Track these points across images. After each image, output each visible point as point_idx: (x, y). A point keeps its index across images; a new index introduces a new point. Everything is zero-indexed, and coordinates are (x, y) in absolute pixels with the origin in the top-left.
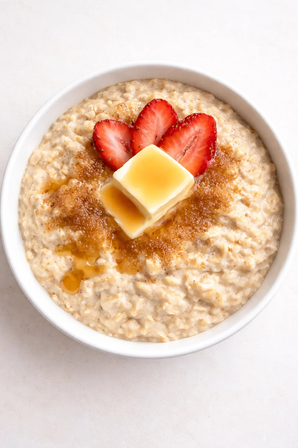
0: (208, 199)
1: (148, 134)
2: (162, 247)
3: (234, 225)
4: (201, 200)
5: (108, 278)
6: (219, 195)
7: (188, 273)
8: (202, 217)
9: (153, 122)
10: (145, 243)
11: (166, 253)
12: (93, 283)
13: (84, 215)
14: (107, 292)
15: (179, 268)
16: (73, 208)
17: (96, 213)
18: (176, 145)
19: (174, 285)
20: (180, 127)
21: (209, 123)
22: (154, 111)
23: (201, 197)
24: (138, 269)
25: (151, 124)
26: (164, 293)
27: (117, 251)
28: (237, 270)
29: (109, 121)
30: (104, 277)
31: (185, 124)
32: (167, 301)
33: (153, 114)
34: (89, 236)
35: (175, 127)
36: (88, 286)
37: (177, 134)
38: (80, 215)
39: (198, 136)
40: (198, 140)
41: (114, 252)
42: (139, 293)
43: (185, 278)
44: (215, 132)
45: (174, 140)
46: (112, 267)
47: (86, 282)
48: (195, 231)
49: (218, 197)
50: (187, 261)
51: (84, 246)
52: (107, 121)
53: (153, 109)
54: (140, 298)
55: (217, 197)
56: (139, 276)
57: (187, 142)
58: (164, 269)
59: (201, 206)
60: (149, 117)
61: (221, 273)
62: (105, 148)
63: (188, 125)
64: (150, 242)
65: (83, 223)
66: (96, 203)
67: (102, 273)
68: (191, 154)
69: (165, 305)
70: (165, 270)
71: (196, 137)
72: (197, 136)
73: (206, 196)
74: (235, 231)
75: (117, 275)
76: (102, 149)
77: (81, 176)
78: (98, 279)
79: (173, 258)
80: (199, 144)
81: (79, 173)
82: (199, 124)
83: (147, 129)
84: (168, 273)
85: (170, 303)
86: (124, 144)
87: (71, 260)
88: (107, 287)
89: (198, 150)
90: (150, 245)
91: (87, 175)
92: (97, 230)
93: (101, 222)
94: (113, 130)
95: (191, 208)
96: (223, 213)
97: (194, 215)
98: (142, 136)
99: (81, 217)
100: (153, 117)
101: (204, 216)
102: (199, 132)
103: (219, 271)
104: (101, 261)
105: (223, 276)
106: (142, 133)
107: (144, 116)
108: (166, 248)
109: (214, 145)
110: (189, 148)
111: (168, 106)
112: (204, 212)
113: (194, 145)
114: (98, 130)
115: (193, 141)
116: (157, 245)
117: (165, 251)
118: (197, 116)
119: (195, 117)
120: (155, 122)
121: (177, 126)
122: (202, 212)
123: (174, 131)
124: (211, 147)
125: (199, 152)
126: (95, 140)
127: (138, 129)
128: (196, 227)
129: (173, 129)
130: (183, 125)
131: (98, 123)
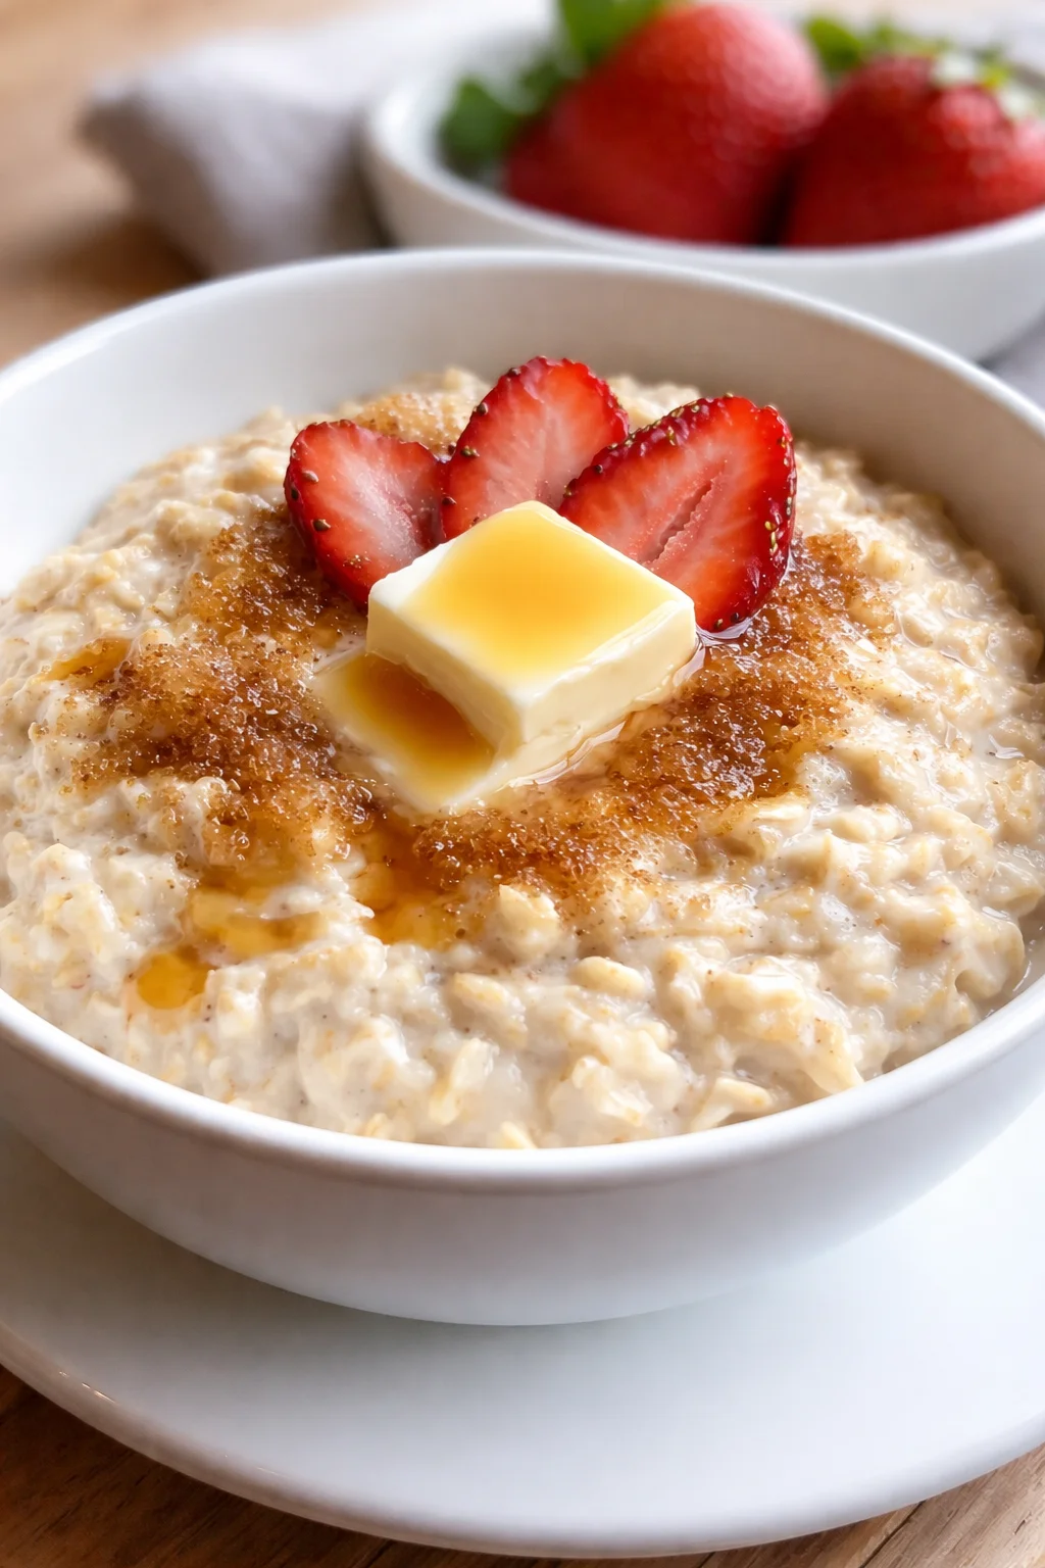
0: (751, 693)
1: (510, 481)
2: (562, 847)
3: (866, 786)
4: (720, 700)
5: (329, 952)
6: (797, 677)
7: (681, 948)
8: (726, 758)
9: (531, 438)
10: (490, 832)
11: (578, 870)
12: (263, 975)
13: (240, 731)
14: (324, 1014)
15: (637, 933)
16: (197, 698)
17: (291, 730)
18: (627, 513)
19: (622, 993)
20: (643, 447)
21: (764, 432)
22: (535, 396)
23: (720, 688)
24: (463, 928)
25: (524, 443)
26: (578, 1019)
27: (374, 868)
28: (891, 937)
29: (353, 426)
30: (311, 950)
31: (664, 435)
32: (593, 1050)
33: (533, 406)
34: (256, 801)
35: (621, 447)
36: (242, 986)
37: (633, 474)
38: (223, 727)
39: (717, 481)
40: (716, 498)
41: (360, 875)
42: (466, 1018)
43: (665, 970)
44: (786, 462)
45: (618, 497)
46: (348, 918)
47: (232, 972)
48: (698, 802)
49: (795, 681)
50: (671, 903)
51: (233, 837)
52: (346, 427)
53: (530, 389)
54: (471, 1038)
55: (792, 683)
56: (464, 953)
57: (672, 504)
58: (575, 928)
59: (720, 720)
60: (517, 415)
61: (821, 951)
62: (334, 518)
63: (678, 437)
64: (513, 831)
65: (236, 756)
66: (294, 694)
67: (306, 937)
69: (583, 1065)
70: (579, 933)
71: (707, 488)
72: (712, 480)
73: (742, 683)
74: (875, 807)
75: (373, 949)
76: (324, 522)
77: (231, 609)
78: (284, 960)
79: (611, 885)
80: (721, 511)
81: (225, 599)
82: (720, 433)
83: (505, 462)
84: (593, 947)
85: (604, 1060)
86: (414, 517)
87: (172, 887)
88: (322, 991)
89: (714, 531)
90: (514, 841)
91: (257, 608)
92: (290, 780)
93: (310, 760)
94: (372, 460)
95: (679, 729)
96: (820, 736)
97: (690, 750)
98: (489, 485)
99: (229, 734)
100: (530, 416)
101: (732, 755)
102: (718, 468)
103: (812, 942)
104: (304, 899)
105: (834, 959)
106: (487, 476)
107: (497, 412)
108: (577, 853)
109: (783, 511)
110: (682, 529)
111: (591, 383)
112: (733, 738)
113: (698, 517)
114: (310, 451)
115: (697, 500)
116: (540, 840)
117: (575, 861)
118: (713, 407)
119: (706, 409)
120: (541, 437)
121: (629, 443)
122: (725, 741)
123: (617, 461)
124: (772, 520)
125: (721, 543)
126: (293, 486)
127: (473, 457)
128: (698, 786)
129: (616, 454)
130: (655, 437)
131: (313, 431)
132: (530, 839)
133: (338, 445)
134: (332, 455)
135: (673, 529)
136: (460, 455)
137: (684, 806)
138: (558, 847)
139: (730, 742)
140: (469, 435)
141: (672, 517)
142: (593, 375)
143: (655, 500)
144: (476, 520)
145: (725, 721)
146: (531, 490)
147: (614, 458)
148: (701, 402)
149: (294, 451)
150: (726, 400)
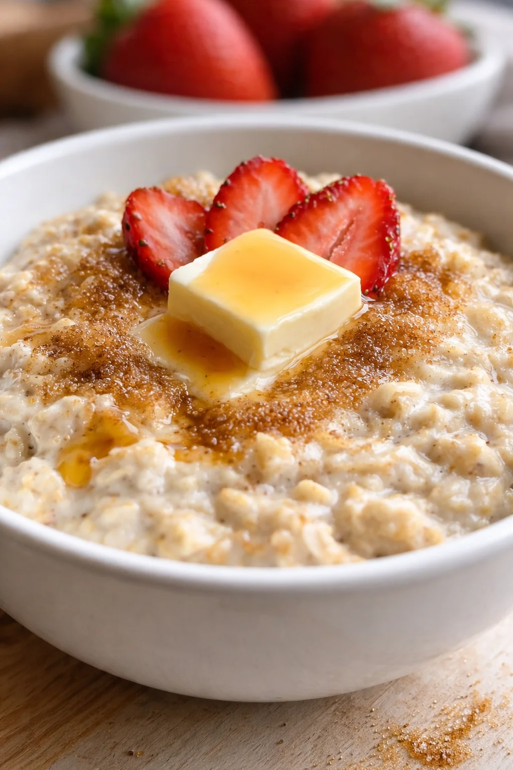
1: (243, 220)
2: (291, 414)
4: (368, 335)
8: (373, 365)
9: (254, 198)
20: (315, 202)
21: (379, 193)
22: (256, 177)
25: (251, 201)
29: (160, 190)
31: (325, 196)
33: (255, 182)
35: (303, 203)
37: (311, 217)
39: (357, 219)
40: (358, 227)
44: (393, 208)
45: (304, 229)
48: (362, 388)
52: (156, 191)
53: (253, 173)
57: (334, 232)
60: (246, 186)
63: (333, 197)
68: (345, 254)
71: (351, 223)
72: (355, 219)
73: (381, 326)
76: (144, 241)
80: (362, 232)
82: (356, 194)
83: (240, 211)
86: (193, 240)
89: (359, 244)
90: (262, 413)
94: (170, 209)
98: (231, 223)
100: (254, 188)
101: (376, 363)
102: (358, 212)
106: (230, 218)
107: (235, 185)
108: (299, 417)
109: (395, 232)
110: (340, 244)
111: (286, 171)
112: (376, 354)
113: (349, 238)
114: (137, 202)
115: (347, 229)
116: (278, 411)
117: (299, 423)
118: (350, 181)
119: (346, 183)
120: (260, 198)
121: (307, 201)
122: (371, 356)
123: (302, 211)
124: (389, 236)
125: (363, 250)
126: (128, 222)
127: (222, 208)
128: (360, 379)
129: (301, 207)
130: (321, 197)
131: (138, 193)
132: (271, 411)
133: (153, 200)
134: (149, 205)
135: (336, 245)
136: (215, 207)
137: (355, 391)
138: (288, 415)
139: (374, 356)
140: (220, 196)
141: (335, 239)
142: (288, 166)
143: (325, 230)
144: (225, 241)
145: (371, 345)
146: (256, 225)
147: (300, 209)
148: (344, 179)
149: (128, 203)
150: (357, 177)
